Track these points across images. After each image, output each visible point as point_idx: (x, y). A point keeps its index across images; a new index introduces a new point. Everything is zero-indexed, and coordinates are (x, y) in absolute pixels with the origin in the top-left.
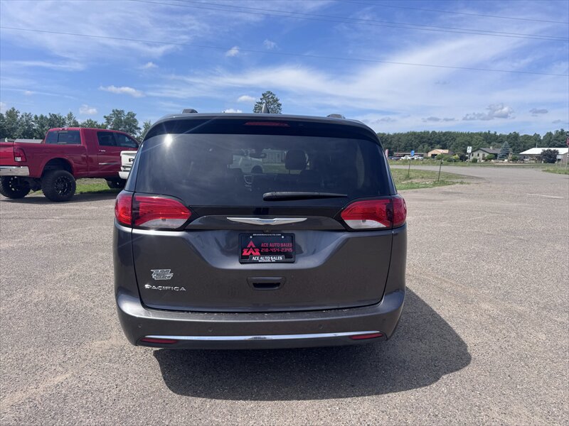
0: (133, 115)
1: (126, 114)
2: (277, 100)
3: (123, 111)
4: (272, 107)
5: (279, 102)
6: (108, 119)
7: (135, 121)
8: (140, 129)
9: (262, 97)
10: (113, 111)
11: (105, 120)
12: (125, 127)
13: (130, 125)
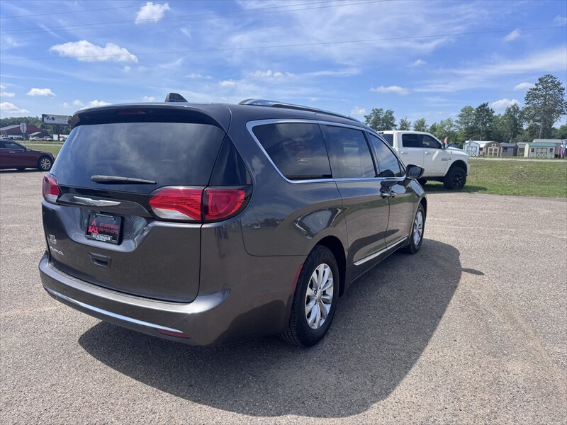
0: (392, 113)
1: (385, 111)
2: (559, 84)
3: (382, 110)
4: (550, 92)
5: (562, 86)
6: (368, 118)
7: (392, 118)
8: (396, 126)
9: (539, 82)
10: (373, 110)
11: (365, 119)
12: (383, 125)
13: (387, 122)
